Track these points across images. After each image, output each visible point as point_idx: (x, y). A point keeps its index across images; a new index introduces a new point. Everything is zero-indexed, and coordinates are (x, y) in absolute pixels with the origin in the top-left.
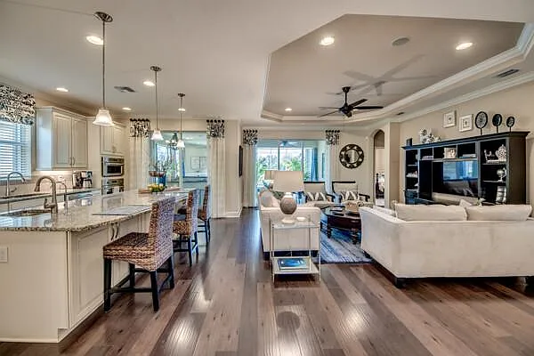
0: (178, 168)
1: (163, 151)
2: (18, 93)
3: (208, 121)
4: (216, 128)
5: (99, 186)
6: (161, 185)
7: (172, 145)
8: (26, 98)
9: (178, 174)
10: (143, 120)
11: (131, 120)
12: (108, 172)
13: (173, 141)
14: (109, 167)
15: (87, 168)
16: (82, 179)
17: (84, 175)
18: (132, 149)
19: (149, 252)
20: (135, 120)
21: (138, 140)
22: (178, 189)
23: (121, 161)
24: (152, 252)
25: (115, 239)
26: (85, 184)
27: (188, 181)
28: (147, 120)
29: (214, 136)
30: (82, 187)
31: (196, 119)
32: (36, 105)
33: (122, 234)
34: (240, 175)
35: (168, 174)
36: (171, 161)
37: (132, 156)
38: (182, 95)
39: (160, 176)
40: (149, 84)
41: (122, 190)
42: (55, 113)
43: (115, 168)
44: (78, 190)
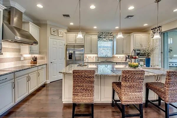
8: (110, 34)
11: (152, 29)
15: (129, 54)
16: (127, 58)
17: (127, 56)
20: (154, 29)
26: (128, 60)
32: (114, 35)
44: (126, 62)
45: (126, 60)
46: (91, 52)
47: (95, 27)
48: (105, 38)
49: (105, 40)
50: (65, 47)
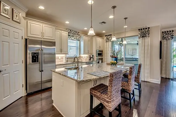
0: (123, 54)
1: (117, 47)
2: (76, 32)
3: (139, 30)
4: (144, 33)
5: (95, 60)
6: (115, 62)
7: (120, 44)
8: (78, 33)
9: (123, 56)
10: (110, 35)
11: (106, 36)
12: (98, 55)
13: (121, 42)
14: (98, 53)
15: (92, 54)
16: (91, 57)
17: (91, 56)
18: (105, 47)
19: (108, 100)
20: (107, 36)
21: (108, 43)
22: (123, 64)
23: (102, 51)
24: (110, 100)
25: (95, 86)
26: (92, 59)
27: (128, 60)
28: (111, 35)
29: (143, 37)
30: (91, 60)
31: (132, 30)
32: (80, 35)
33: (98, 84)
34: (160, 58)
35: (119, 56)
36: (120, 51)
37: (105, 49)
38: (126, 18)
39: (115, 57)
40: (111, 17)
41: (102, 62)
42: (84, 37)
43: (100, 54)
44: (90, 61)
45: (90, 60)
46: (61, 52)
47: (67, 22)
48: (73, 36)
49: (73, 38)
50: (23, 42)
